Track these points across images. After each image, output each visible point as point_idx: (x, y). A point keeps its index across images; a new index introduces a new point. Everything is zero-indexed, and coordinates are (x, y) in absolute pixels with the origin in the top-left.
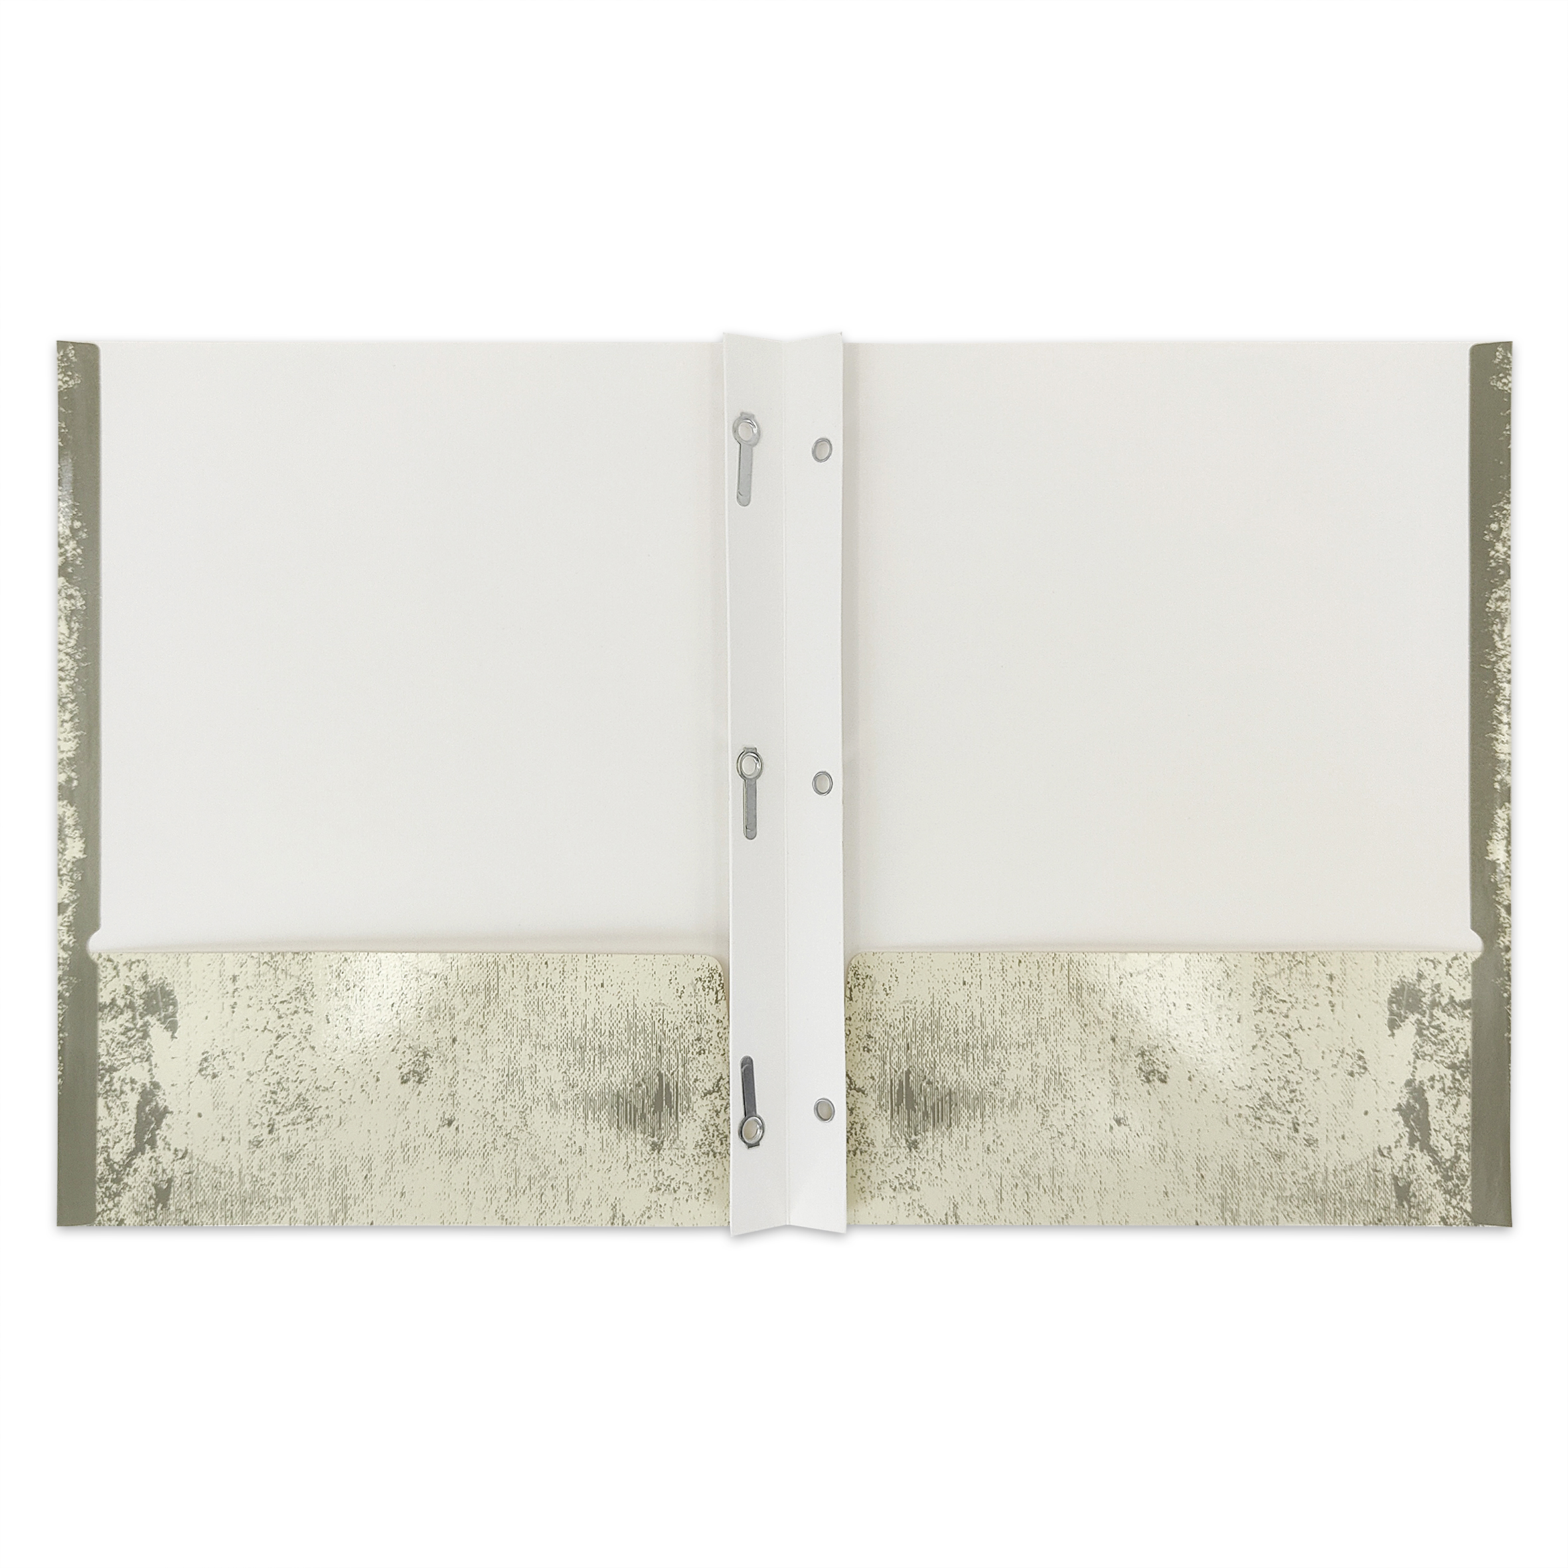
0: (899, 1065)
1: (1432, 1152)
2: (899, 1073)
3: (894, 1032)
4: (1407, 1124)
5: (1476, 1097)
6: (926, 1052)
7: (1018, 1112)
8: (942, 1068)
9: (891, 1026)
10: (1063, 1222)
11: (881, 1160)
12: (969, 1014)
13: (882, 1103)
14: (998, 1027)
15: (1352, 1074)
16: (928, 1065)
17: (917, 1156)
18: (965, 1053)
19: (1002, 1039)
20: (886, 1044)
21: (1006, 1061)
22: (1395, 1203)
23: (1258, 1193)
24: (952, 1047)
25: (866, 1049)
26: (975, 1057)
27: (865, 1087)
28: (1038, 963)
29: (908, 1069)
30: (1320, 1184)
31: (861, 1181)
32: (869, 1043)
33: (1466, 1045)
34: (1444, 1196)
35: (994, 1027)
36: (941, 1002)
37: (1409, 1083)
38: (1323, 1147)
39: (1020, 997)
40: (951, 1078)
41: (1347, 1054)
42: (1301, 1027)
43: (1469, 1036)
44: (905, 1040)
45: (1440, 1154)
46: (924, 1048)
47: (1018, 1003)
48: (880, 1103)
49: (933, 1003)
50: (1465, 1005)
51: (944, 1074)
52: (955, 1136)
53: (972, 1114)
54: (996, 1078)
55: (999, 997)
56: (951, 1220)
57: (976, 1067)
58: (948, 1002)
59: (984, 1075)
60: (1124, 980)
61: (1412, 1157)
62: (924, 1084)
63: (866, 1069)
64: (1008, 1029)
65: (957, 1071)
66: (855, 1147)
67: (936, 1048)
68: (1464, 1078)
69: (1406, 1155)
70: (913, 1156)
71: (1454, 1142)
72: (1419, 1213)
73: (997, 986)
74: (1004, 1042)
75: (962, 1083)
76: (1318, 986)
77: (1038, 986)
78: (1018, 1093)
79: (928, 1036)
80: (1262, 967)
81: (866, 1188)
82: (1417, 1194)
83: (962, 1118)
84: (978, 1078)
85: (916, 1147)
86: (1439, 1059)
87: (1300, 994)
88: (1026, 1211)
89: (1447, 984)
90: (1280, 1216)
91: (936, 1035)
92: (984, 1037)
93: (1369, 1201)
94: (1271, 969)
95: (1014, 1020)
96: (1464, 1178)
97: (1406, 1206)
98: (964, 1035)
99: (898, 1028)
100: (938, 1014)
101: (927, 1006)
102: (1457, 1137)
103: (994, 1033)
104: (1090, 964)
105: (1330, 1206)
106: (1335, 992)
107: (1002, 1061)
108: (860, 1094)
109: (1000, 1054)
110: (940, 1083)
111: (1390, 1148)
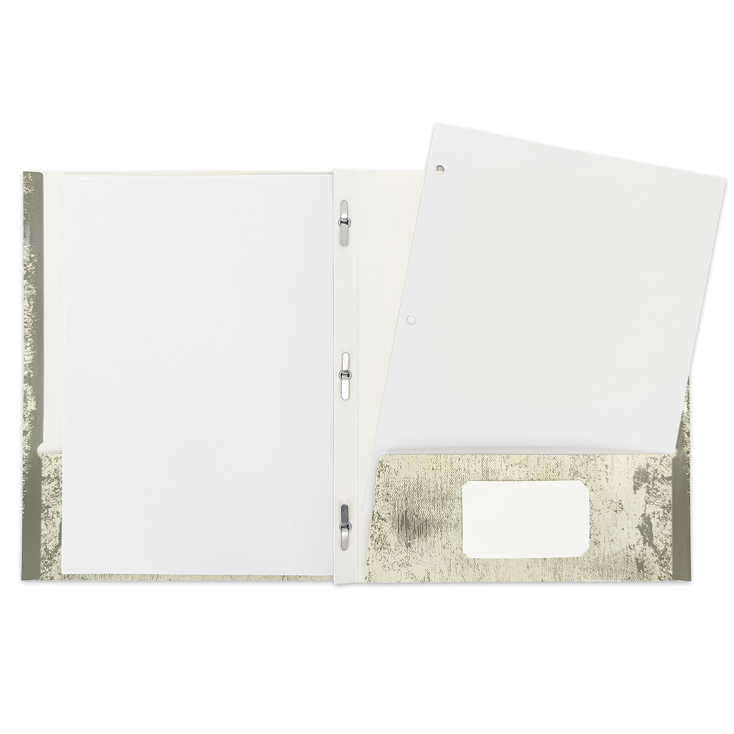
0: (402, 507)
1: (654, 547)
2: (402, 511)
3: (400, 492)
4: (642, 534)
5: (674, 521)
6: (415, 501)
7: (458, 530)
8: (422, 509)
9: (398, 489)
10: (479, 581)
11: (394, 553)
12: (435, 483)
13: (394, 526)
14: (449, 490)
15: (616, 511)
16: (416, 508)
17: (410, 551)
18: (433, 502)
19: (451, 495)
20: (396, 498)
21: (453, 506)
22: (637, 571)
23: (571, 566)
24: (427, 499)
25: (386, 500)
26: (438, 504)
27: (386, 518)
28: (468, 460)
29: (406, 510)
30: (601, 562)
31: (384, 562)
32: (388, 497)
33: (670, 497)
34: (659, 567)
35: (447, 490)
36: (422, 478)
37: (643, 515)
38: (603, 545)
39: (459, 476)
40: (427, 514)
41: (614, 502)
42: (592, 490)
43: (671, 493)
44: (405, 496)
45: (657, 548)
46: (414, 499)
47: (459, 478)
48: (393, 526)
49: (418, 478)
50: (669, 479)
51: (424, 512)
52: (429, 541)
53: (437, 530)
54: (448, 514)
55: (450, 476)
56: (427, 580)
57: (438, 508)
58: (425, 478)
59: (442, 512)
60: (508, 468)
61: (645, 549)
62: (414, 517)
63: (386, 510)
64: (454, 491)
65: (429, 510)
66: (381, 546)
67: (420, 499)
68: (669, 512)
69: (642, 548)
70: (408, 550)
71: (664, 542)
72: (648, 575)
73: (449, 470)
74: (452, 497)
75: (432, 516)
76: (600, 471)
79: (415, 494)
80: (574, 462)
81: (386, 565)
82: (647, 566)
83: (432, 532)
84: (439, 514)
85: (410, 546)
86: (656, 504)
87: (592, 474)
88: (462, 575)
89: (660, 469)
90: (582, 577)
91: (419, 494)
92: (442, 494)
93: (624, 570)
94: (578, 463)
95: (457, 486)
96: (669, 559)
97: (642, 572)
98: (433, 494)
99: (402, 490)
100: (420, 484)
101: (415, 480)
102: (665, 540)
103: (447, 492)
104: (492, 460)
105: (606, 572)
106: (609, 474)
107: (451, 506)
108: (384, 521)
109: (450, 502)
110: (422, 516)
111: (634, 545)
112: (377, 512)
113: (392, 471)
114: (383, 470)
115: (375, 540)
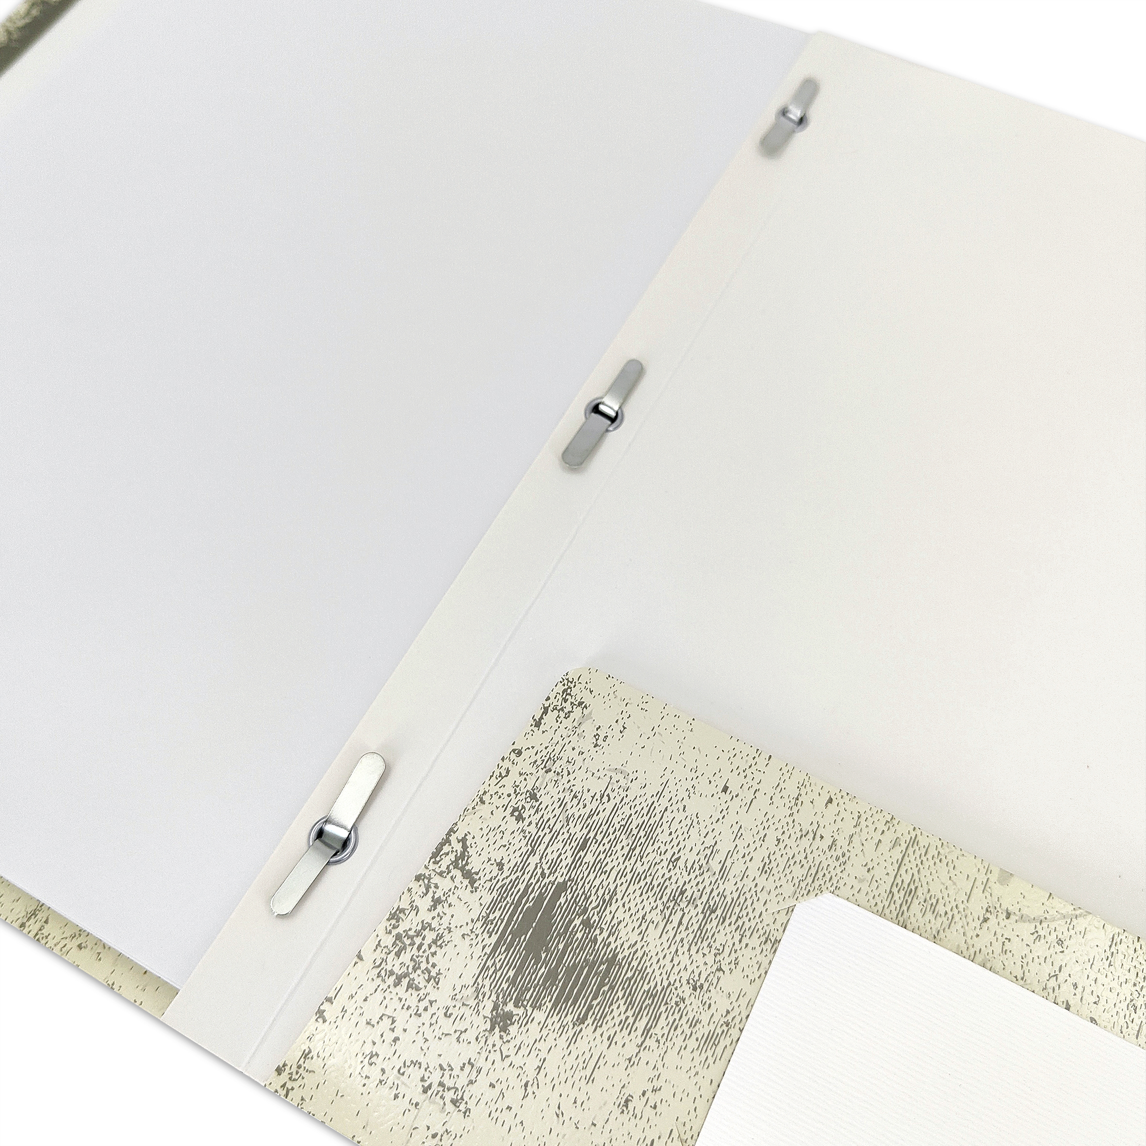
0: (554, 866)
2: (546, 880)
3: (574, 810)
6: (608, 868)
7: (710, 1060)
8: (621, 909)
9: (575, 797)
11: (433, 1021)
12: (709, 841)
13: (491, 917)
14: (746, 889)
16: (600, 893)
17: (497, 1048)
18: (672, 904)
19: (744, 913)
20: (552, 822)
21: (733, 955)
24: (655, 883)
25: (516, 814)
26: (685, 921)
27: (481, 874)
28: (859, 817)
29: (565, 883)
31: (378, 1040)
32: (528, 806)
35: (740, 885)
36: (674, 800)
39: (806, 858)
40: (628, 935)
44: (585, 831)
46: (608, 860)
47: (798, 866)
48: (488, 916)
49: (660, 794)
51: (619, 923)
52: (582, 1045)
53: (631, 1020)
54: (703, 977)
55: (771, 841)
57: (678, 938)
58: (685, 807)
59: (684, 959)
60: (992, 918)
62: (577, 922)
63: (497, 846)
64: (762, 901)
65: (644, 927)
66: (404, 969)
67: (628, 870)
70: (490, 1042)
73: (776, 820)
74: (746, 919)
75: (640, 954)
77: (843, 856)
78: (727, 1023)
79: (624, 843)
81: (381, 1057)
83: (608, 1018)
84: (672, 961)
85: (504, 1029)
91: (638, 849)
92: (715, 893)
95: (779, 891)
98: (685, 874)
99: (585, 806)
100: (659, 816)
101: (648, 796)
103: (735, 896)
104: (945, 862)
107: (727, 950)
108: (466, 882)
109: (729, 936)
110: (605, 934)
112: (464, 840)
113: (589, 728)
114: (562, 709)
115: (398, 937)
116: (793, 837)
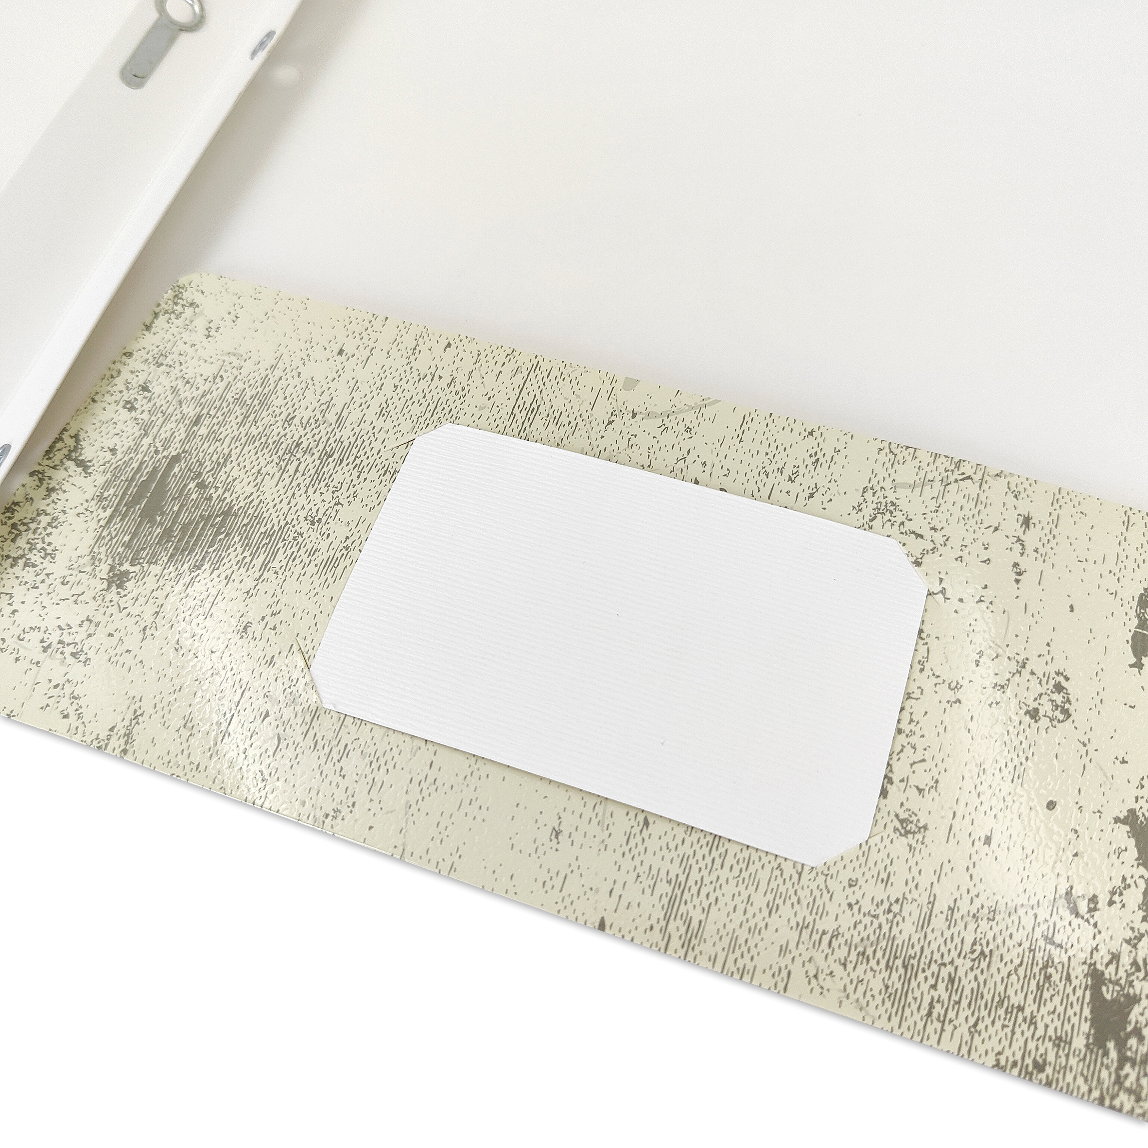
0: (167, 443)
2: (160, 456)
3: (187, 393)
6: (223, 436)
7: (330, 581)
8: (236, 469)
9: (188, 382)
11: (51, 590)
12: (325, 398)
13: (106, 494)
14: (363, 433)
15: (1034, 714)
16: (215, 458)
17: (114, 603)
18: (287, 457)
19: (362, 452)
20: (164, 407)
21: (352, 490)
22: (1088, 1038)
23: (760, 901)
24: (270, 442)
25: (129, 406)
26: (301, 468)
27: (95, 461)
28: (479, 355)
29: (179, 455)
30: (909, 928)
32: (140, 398)
35: (357, 430)
36: (288, 370)
38: (937, 847)
39: (424, 397)
40: (243, 488)
41: (1032, 673)
42: (943, 591)
44: (199, 409)
46: (222, 430)
47: (416, 405)
48: (102, 494)
51: (234, 480)
52: (199, 588)
53: (248, 560)
54: (321, 512)
55: (388, 389)
56: (116, 743)
57: (295, 483)
58: (300, 373)
59: (302, 501)
60: (617, 420)
63: (110, 435)
64: (380, 441)
65: (260, 479)
67: (243, 435)
69: (1132, 929)
70: (107, 599)
72: (1142, 1082)
73: (393, 370)
74: (364, 457)
75: (256, 503)
76: (996, 529)
77: (463, 389)
78: (347, 548)
79: (239, 413)
80: (888, 465)
83: (225, 560)
84: (289, 503)
85: (121, 586)
87: (956, 532)
88: (261, 772)
90: (798, 971)
91: (252, 417)
92: (332, 441)
93: (1021, 1009)
94: (906, 473)
95: (397, 429)
97: (1113, 1054)
98: (300, 428)
99: (198, 389)
100: (273, 385)
101: (262, 369)
103: (353, 440)
104: (568, 380)
105: (921, 987)
106: (1029, 550)
107: (345, 487)
108: (80, 470)
109: (347, 475)
110: (220, 491)
111: (1094, 899)
112: (76, 437)
113: (200, 324)
114: (173, 312)
115: (14, 526)
116: (411, 382)
